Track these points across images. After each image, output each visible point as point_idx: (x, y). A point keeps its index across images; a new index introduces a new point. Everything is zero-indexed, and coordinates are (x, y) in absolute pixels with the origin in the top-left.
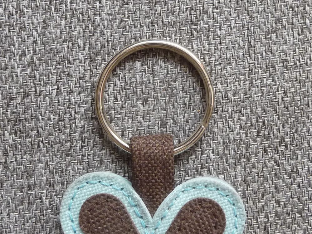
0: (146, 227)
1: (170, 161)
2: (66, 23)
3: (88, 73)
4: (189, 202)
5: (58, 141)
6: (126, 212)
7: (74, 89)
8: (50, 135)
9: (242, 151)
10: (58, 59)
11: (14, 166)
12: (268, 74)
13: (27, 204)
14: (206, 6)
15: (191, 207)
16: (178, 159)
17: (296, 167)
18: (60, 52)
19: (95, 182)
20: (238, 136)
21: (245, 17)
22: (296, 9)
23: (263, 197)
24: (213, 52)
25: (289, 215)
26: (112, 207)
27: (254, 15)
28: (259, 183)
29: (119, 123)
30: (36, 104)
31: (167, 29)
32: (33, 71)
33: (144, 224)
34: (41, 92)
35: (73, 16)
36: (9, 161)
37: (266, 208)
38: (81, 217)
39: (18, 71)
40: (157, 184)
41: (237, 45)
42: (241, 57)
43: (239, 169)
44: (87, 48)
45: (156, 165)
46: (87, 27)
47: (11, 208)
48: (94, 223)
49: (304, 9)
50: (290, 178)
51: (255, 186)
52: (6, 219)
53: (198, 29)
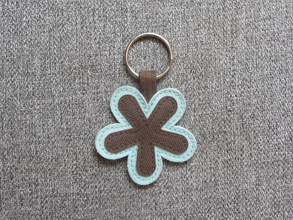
0: (145, 108)
1: (155, 81)
2: (113, 26)
3: (122, 47)
4: (163, 98)
5: (109, 74)
6: (137, 102)
7: (116, 53)
8: (106, 71)
9: (184, 78)
10: (110, 41)
11: (91, 84)
12: (195, 47)
13: (96, 100)
14: (169, 19)
15: (163, 99)
16: (159, 81)
17: (207, 85)
18: (110, 38)
19: (124, 90)
20: (183, 72)
21: (186, 24)
22: (206, 21)
23: (193, 97)
24: (172, 38)
25: (204, 105)
26: (131, 100)
27: (189, 23)
28: (192, 91)
29: (134, 67)
30: (101, 59)
31: (154, 29)
32: (99, 45)
33: (144, 107)
34: (103, 54)
35: (116, 23)
36: (89, 82)
37: (194, 102)
38: (119, 104)
39: (93, 46)
40: (150, 90)
41: (182, 35)
42: (184, 40)
43: (183, 85)
44: (121, 36)
45: (149, 82)
46: (121, 28)
47: (90, 102)
48: (124, 106)
49: (210, 20)
50: (204, 89)
51: (190, 93)
52: (87, 106)
53: (166, 29)
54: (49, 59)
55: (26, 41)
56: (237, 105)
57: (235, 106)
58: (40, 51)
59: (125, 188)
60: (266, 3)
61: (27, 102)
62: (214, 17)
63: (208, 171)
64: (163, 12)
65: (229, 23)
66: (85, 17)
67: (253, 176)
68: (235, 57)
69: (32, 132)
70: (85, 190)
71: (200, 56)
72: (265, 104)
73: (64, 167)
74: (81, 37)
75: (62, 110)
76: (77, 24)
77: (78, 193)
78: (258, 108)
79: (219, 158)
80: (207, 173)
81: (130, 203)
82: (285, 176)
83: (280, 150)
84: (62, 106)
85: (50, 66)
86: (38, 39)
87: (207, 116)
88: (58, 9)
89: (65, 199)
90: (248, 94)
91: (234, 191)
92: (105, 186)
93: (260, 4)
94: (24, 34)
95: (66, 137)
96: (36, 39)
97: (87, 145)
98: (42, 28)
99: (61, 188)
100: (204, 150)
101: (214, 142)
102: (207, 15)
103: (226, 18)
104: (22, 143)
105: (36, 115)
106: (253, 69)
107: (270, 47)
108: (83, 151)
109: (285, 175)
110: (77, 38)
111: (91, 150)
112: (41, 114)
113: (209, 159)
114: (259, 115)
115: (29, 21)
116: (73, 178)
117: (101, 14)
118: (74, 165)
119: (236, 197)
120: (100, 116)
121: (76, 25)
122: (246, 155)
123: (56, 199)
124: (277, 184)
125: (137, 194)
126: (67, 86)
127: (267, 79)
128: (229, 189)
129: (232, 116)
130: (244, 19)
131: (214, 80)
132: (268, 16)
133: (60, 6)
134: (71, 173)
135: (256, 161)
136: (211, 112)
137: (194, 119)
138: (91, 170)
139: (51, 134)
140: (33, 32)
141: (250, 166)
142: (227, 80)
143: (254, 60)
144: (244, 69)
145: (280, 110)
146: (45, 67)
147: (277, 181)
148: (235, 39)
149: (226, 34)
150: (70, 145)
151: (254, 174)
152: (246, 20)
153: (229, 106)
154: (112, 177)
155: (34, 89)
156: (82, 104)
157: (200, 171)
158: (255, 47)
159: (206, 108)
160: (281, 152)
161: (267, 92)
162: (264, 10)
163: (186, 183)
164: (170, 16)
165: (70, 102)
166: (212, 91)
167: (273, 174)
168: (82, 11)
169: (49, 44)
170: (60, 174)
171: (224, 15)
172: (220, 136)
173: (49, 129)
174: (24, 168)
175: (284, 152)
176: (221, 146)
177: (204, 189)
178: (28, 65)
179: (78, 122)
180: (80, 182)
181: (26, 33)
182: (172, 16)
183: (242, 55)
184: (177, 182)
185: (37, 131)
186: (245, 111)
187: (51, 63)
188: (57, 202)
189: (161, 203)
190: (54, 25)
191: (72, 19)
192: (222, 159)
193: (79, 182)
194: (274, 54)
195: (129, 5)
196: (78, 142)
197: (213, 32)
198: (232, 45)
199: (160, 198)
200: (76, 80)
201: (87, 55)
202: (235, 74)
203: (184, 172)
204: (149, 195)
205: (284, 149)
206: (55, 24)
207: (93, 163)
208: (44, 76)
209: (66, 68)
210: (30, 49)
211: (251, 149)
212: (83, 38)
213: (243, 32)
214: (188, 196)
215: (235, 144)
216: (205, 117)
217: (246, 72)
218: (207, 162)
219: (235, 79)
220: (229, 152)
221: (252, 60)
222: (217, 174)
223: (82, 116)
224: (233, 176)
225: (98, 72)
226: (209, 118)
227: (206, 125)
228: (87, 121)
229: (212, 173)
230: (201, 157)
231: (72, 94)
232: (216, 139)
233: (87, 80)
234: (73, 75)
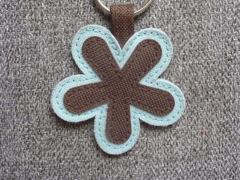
0: (118, 55)
1: (132, 18)
4: (142, 41)
5: (71, 8)
6: (107, 46)
8: (66, 5)
9: (171, 15)
11: (46, 22)
13: (53, 43)
15: (143, 44)
16: (137, 18)
17: (201, 25)
19: (90, 30)
20: (170, 7)
25: (196, 51)
26: (100, 44)
28: (181, 33)
33: (117, 53)
36: (44, 19)
37: (184, 47)
38: (83, 49)
40: (125, 31)
43: (170, 25)
45: (124, 20)
47: (45, 45)
48: (90, 52)
50: (198, 31)
51: (178, 35)
52: (42, 51)
57: (238, 53)
59: (91, 157)
63: (199, 136)
70: (40, 158)
73: (12, 129)
75: (8, 56)
77: (31, 162)
79: (213, 121)
80: (197, 140)
81: (98, 175)
84: (8, 51)
87: (200, 66)
89: (15, 169)
91: (230, 161)
92: (65, 153)
95: (15, 91)
97: (41, 102)
99: (10, 155)
100: (195, 110)
101: (207, 99)
108: (37, 109)
111: (47, 109)
113: (201, 121)
116: (25, 143)
118: (26, 128)
119: (232, 168)
120: (58, 64)
123: (4, 169)
125: (106, 164)
126: (15, 23)
128: (224, 158)
129: (232, 66)
131: (210, 18)
134: (22, 136)
136: (205, 61)
137: (183, 70)
138: (47, 134)
142: (228, 19)
150: (20, 101)
153: (229, 54)
154: (75, 143)
156: (35, 48)
157: (189, 137)
159: (198, 56)
163: (169, 151)
165: (19, 45)
166: (208, 33)
170: (7, 138)
172: (216, 93)
176: (216, 105)
177: (192, 158)
179: (29, 72)
180: (33, 149)
184: (158, 150)
188: (5, 172)
189: (137, 175)
192: (218, 121)
193: (32, 148)
196: (31, 98)
199: (136, 169)
200: (27, 16)
203: (168, 138)
204: (121, 166)
207: (50, 125)
214: (172, 168)
215: (235, 103)
216: (197, 67)
218: (197, 126)
220: (226, 113)
222: (210, 140)
223: (34, 64)
224: (230, 143)
225: (56, 6)
226: (203, 69)
227: (198, 78)
228: (41, 70)
229: (203, 139)
230: (190, 119)
231: (21, 35)
232: (211, 97)
233: (41, 15)
234: (23, 9)
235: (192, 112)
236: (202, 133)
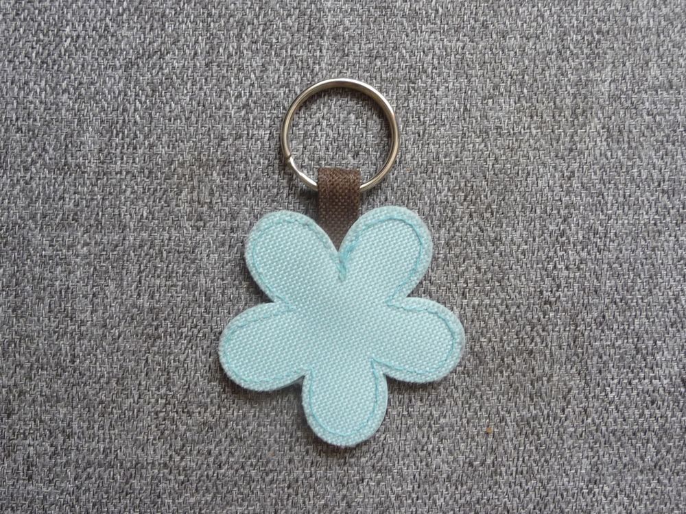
54: (121, 135)
55: (67, 85)
56: (566, 289)
57: (563, 292)
58: (100, 112)
59: (278, 462)
60: (665, 47)
61: (58, 236)
62: (533, 71)
63: (481, 440)
64: (411, 44)
65: (569, 88)
66: (219, 38)
67: (584, 461)
68: (576, 175)
69: (65, 309)
70: (182, 458)
71: (491, 164)
72: (633, 293)
73: (136, 399)
74: (205, 87)
75: (141, 263)
76: (196, 54)
77: (165, 465)
78: (615, 303)
79: (509, 413)
80: (477, 445)
81: (288, 497)
82: (658, 467)
83: (655, 405)
84: (143, 254)
85: (121, 153)
86: (98, 85)
87: (493, 311)
88: (151, 14)
89: (133, 475)
90: (597, 267)
91: (535, 491)
92: (230, 452)
93: (651, 49)
94: (64, 68)
95: (148, 330)
96: (92, 83)
97: (195, 353)
98: (110, 57)
99: (127, 447)
100: (477, 389)
101: (501, 372)
102: (518, 63)
103: (563, 75)
104: (39, 333)
105: (78, 269)
106: (615, 208)
107: (662, 159)
108: (186, 365)
109: (659, 464)
110: (194, 90)
111: (205, 366)
112: (90, 269)
113: (486, 411)
114: (617, 320)
115: (78, 37)
116: (156, 427)
117: (258, 36)
118: (162, 398)
119: (538, 504)
121: (194, 58)
122: (574, 411)
123: (112, 473)
124: (638, 484)
125: (306, 478)
126: (160, 204)
127: (646, 234)
128: (524, 485)
129: (552, 314)
130: (607, 84)
131: (518, 223)
132: (665, 82)
133: (158, 5)
134: (153, 414)
135: (595, 428)
136: (502, 302)
138: (200, 413)
139: (111, 317)
140: (88, 65)
141: (581, 436)
142: (551, 228)
143: (620, 186)
144: (593, 205)
145: (668, 312)
146: (109, 153)
147: (640, 477)
148: (579, 131)
149: (560, 116)
150: (156, 349)
151: (587, 457)
152: (612, 86)
153: (547, 291)
154: (250, 434)
155: (78, 205)
156: (193, 252)
157: (462, 439)
158: (626, 154)
159: (491, 291)
160: (657, 411)
161: (642, 265)
162: (659, 66)
163: (424, 463)
164: (427, 56)
165: (163, 246)
166: (512, 250)
167: (631, 460)
168: (212, 24)
169: (123, 99)
170: (125, 414)
171: (559, 68)
172: (518, 361)
173: (108, 307)
174: (41, 392)
175: (663, 410)
176: (517, 384)
177: (465, 480)
178: (67, 146)
179: (177, 297)
180: (171, 439)
181: (70, 65)
182: (433, 58)
183: (591, 171)
184: (403, 459)
185: (78, 307)
186: (583, 305)
187: (126, 146)
188: (113, 479)
189: (360, 503)
190: (141, 52)
191: (186, 41)
192: (517, 415)
193: (169, 438)
194: (670, 176)
195: (329, 21)
196: (176, 344)
197: (530, 107)
198: (571, 144)
199: (360, 492)
200: (183, 194)
201: (214, 133)
202: (572, 214)
203: (423, 437)
204: (333, 484)
205: (666, 404)
206: (143, 49)
207: (207, 397)
208: (104, 175)
209: (160, 162)
210: (76, 106)
211: (587, 397)
212: (208, 92)
213: (601, 115)
214: (426, 494)
215: (551, 383)
216: (488, 312)
217: (598, 213)
218: (479, 419)
219: (570, 228)
220: (535, 400)
221: (615, 184)
222: (501, 448)
223: (189, 281)
224: (538, 457)
225: (238, 179)
226: (497, 315)
227: (487, 332)
228: (200, 294)
229: (489, 445)
230: (467, 406)
231: (169, 227)
232: (508, 368)
233: (210, 194)
234: (177, 179)
235: (472, 394)
236: (487, 434)
